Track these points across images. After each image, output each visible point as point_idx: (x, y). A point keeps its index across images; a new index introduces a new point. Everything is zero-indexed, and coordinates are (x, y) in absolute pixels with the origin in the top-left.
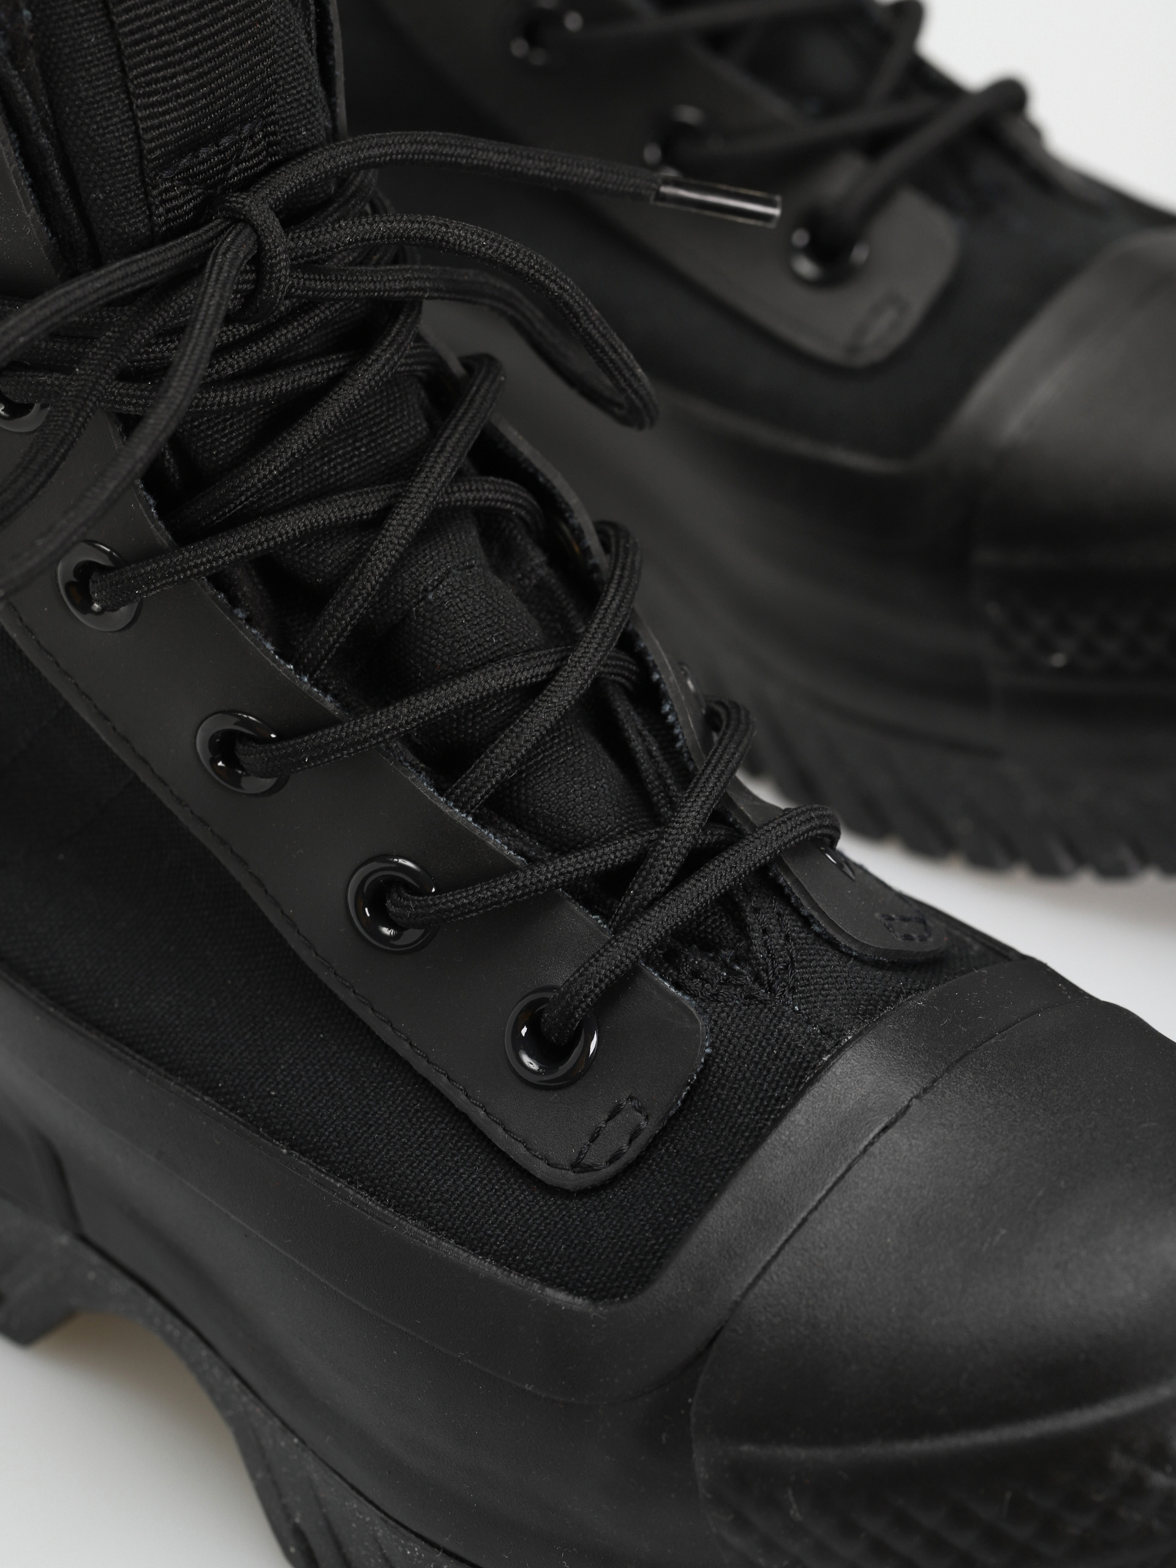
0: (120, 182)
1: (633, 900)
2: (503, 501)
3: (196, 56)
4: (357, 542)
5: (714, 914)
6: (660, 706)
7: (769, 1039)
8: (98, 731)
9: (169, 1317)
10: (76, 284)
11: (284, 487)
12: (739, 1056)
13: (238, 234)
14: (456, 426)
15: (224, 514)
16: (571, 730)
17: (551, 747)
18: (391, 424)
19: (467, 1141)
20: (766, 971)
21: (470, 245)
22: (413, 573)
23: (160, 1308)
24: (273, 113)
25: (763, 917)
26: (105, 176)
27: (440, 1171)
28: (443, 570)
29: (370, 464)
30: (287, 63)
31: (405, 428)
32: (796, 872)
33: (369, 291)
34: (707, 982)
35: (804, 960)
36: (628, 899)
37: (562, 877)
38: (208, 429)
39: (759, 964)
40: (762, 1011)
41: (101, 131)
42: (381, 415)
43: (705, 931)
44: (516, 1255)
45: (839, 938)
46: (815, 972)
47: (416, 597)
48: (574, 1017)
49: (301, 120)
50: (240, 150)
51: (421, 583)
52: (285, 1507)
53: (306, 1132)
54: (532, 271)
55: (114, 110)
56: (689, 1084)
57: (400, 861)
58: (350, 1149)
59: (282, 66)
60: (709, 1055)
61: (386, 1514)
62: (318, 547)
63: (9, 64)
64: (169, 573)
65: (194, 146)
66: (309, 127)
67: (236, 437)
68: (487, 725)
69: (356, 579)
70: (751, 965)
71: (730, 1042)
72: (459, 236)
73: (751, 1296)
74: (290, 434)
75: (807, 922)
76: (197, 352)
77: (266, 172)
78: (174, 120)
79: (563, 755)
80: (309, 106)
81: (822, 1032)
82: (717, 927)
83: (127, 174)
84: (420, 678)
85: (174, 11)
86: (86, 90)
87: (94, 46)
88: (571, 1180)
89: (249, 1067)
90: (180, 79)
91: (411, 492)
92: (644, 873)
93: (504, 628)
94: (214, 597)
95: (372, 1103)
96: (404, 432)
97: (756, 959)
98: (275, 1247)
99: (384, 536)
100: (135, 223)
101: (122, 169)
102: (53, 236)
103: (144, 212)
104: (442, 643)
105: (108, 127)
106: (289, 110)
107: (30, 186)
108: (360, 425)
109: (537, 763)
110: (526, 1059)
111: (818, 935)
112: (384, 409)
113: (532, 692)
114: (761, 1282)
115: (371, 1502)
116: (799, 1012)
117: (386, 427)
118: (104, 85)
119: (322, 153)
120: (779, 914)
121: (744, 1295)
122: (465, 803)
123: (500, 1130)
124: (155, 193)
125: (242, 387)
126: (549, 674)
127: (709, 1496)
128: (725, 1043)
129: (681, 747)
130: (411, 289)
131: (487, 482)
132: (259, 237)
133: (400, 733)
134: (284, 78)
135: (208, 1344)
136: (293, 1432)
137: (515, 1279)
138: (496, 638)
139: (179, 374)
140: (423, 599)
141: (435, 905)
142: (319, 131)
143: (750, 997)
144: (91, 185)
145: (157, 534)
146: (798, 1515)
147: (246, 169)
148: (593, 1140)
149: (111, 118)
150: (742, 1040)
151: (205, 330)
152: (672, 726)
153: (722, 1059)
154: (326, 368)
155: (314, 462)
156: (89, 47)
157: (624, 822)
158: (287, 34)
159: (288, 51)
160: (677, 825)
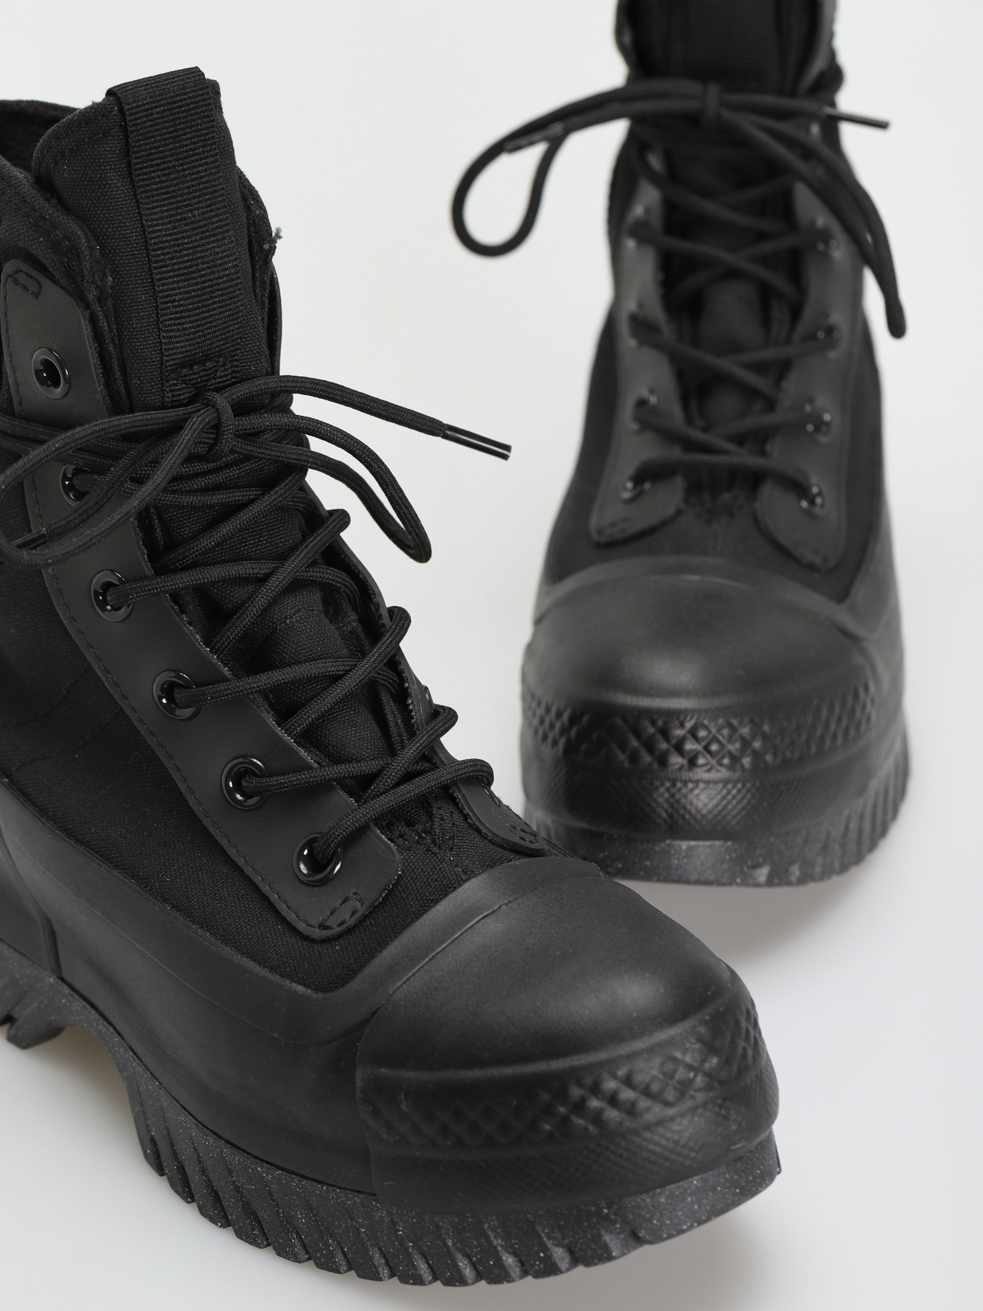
0: (149, 376)
1: (372, 791)
2: (337, 581)
3: (198, 314)
4: (253, 588)
5: (416, 807)
6: (406, 699)
7: (433, 872)
8: (103, 679)
9: (102, 1021)
10: (116, 418)
11: (218, 554)
12: (416, 878)
13: (207, 411)
14: (317, 537)
15: (183, 563)
16: (355, 703)
17: (342, 710)
18: (281, 531)
19: (266, 911)
20: (439, 839)
21: (332, 436)
22: (280, 608)
23: (97, 1016)
24: (237, 355)
25: (442, 812)
26: (142, 371)
27: (249, 925)
28: (297, 608)
29: (267, 551)
30: (248, 330)
31: (289, 534)
32: (464, 791)
33: (277, 456)
34: (407, 841)
35: (460, 836)
36: (370, 791)
37: (336, 775)
38: (181, 517)
39: (436, 835)
40: (433, 857)
41: (142, 347)
42: (276, 525)
43: (410, 816)
44: (281, 968)
45: (481, 828)
46: (465, 843)
47: (280, 620)
48: (330, 846)
49: (252, 361)
50: (216, 371)
51: (284, 613)
52: (148, 1126)
53: (182, 900)
54: (364, 455)
55: (150, 336)
56: (387, 889)
57: (254, 760)
58: (204, 910)
59: (245, 331)
60: (400, 876)
61: (198, 1121)
62: (231, 588)
63: (97, 304)
64: (149, 589)
65: (191, 364)
66: (256, 366)
67: (195, 524)
68: (309, 693)
69: (249, 606)
70: (431, 835)
71: (413, 871)
72: (327, 430)
73: (398, 992)
74: (223, 524)
75: (466, 817)
76: (173, 459)
77: (230, 385)
78: (182, 347)
79: (348, 716)
80: (258, 355)
81: (463, 871)
82: (417, 814)
83: (153, 372)
84: (277, 665)
85: (188, 289)
86: (137, 324)
87: (143, 301)
88: (317, 933)
89: (158, 866)
90: (187, 326)
91: (285, 565)
92: (380, 778)
93: (326, 644)
94: (172, 607)
95: (220, 889)
96: (287, 536)
97: (435, 832)
98: (157, 961)
99: (267, 585)
100: (155, 399)
101: (150, 369)
102: (111, 402)
103: (160, 394)
104: (291, 647)
105: (145, 345)
106: (246, 355)
107: (102, 373)
108: (264, 529)
109: (333, 717)
110: (302, 867)
111: (471, 825)
112: (278, 522)
113: (336, 679)
114: (405, 985)
115: (191, 1115)
116: (453, 861)
117: (278, 532)
118: (146, 322)
119: (261, 380)
120: (452, 812)
121: (394, 992)
122: (291, 732)
123: (284, 905)
124: (167, 384)
125: (201, 495)
126: (346, 671)
127: (361, 1096)
128: (410, 871)
129: (414, 722)
130: (301, 460)
131: (330, 570)
132: (219, 415)
133: (260, 690)
134: (246, 338)
135: (119, 1034)
136: (156, 1078)
137: (277, 978)
138: (321, 648)
139: (162, 468)
140: (284, 622)
141: (267, 782)
142: (262, 369)
143: (429, 850)
144: (134, 376)
145: (146, 568)
146: (405, 1108)
147: (219, 382)
148: (332, 914)
149: (148, 340)
150: (419, 871)
151: (180, 450)
152: (411, 711)
153: (407, 879)
154: (248, 493)
155: (237, 545)
156: (140, 301)
157: (376, 754)
158: (250, 315)
159: (249, 324)
160: (402, 756)
